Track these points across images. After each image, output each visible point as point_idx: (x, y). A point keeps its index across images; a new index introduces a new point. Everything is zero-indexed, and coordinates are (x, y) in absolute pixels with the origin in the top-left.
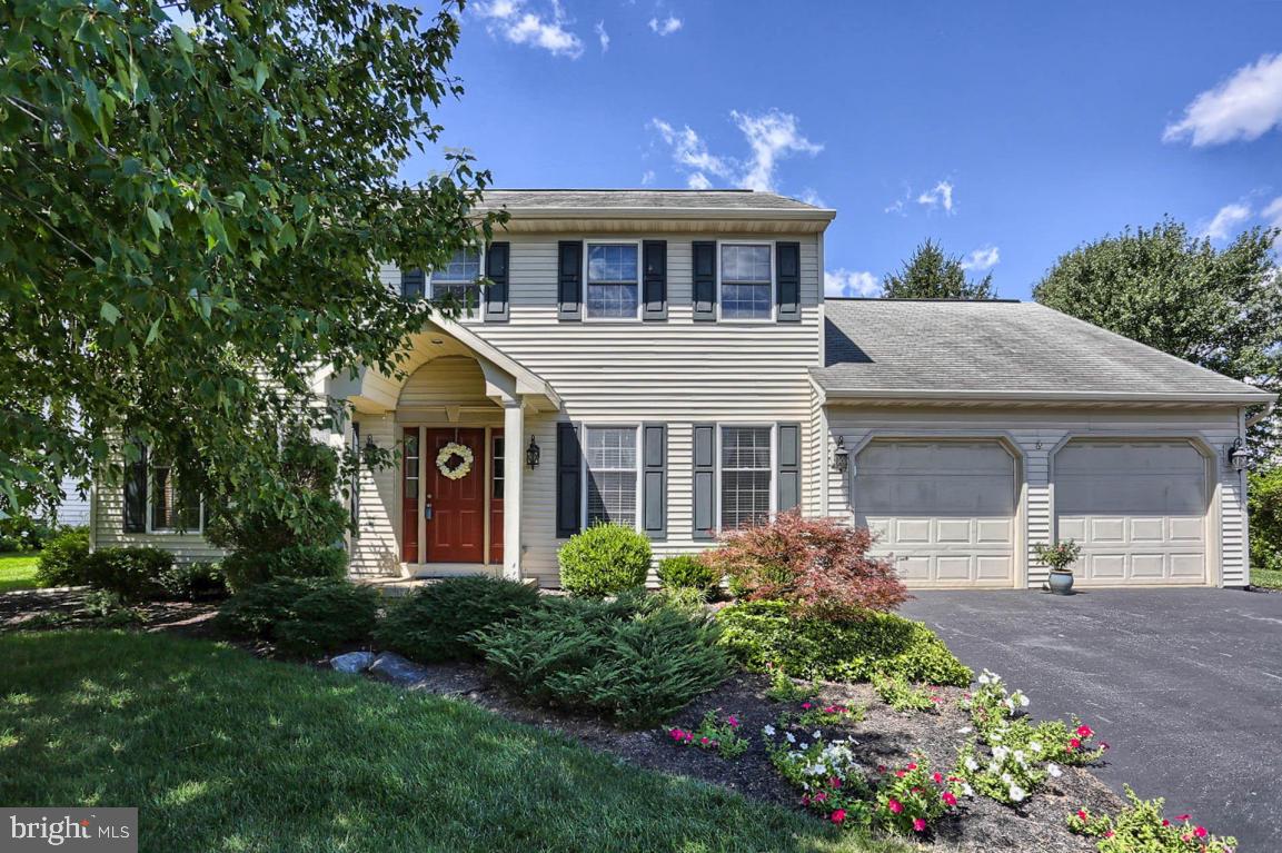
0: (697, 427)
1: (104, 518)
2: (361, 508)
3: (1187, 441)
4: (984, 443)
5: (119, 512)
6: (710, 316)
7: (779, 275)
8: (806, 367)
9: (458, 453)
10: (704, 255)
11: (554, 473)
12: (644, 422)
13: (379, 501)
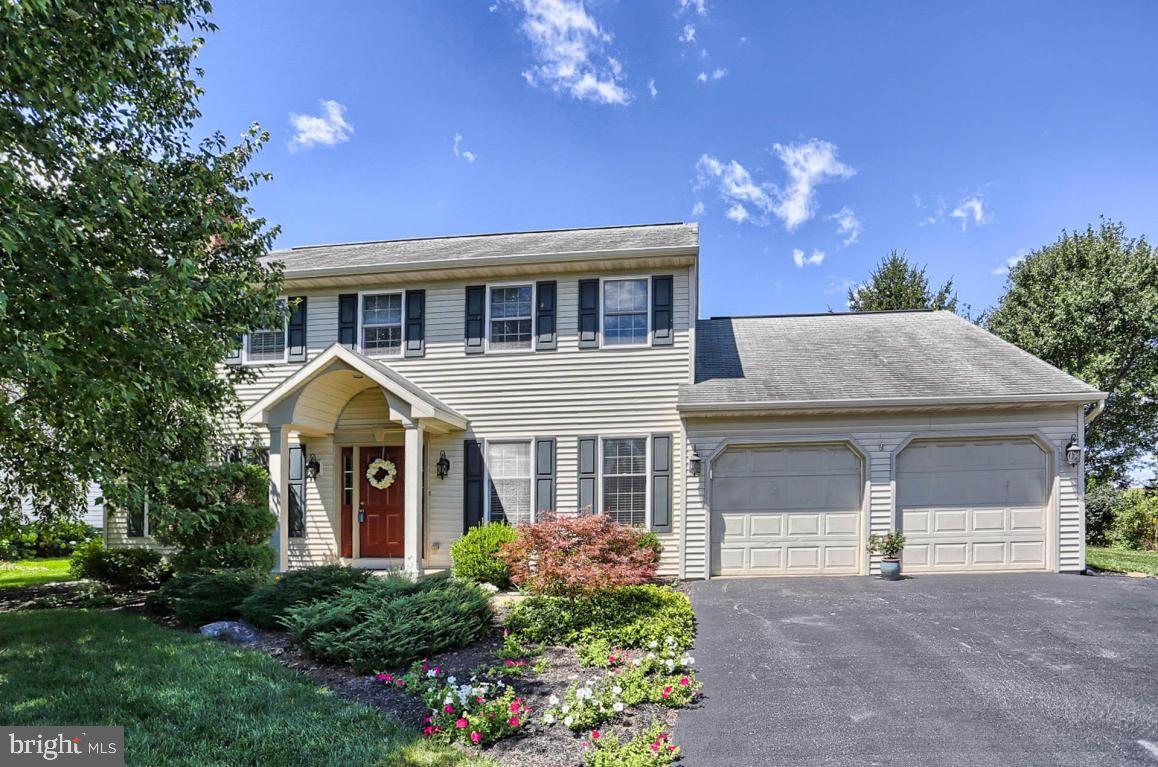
0: (581, 440)
1: (113, 526)
2: (308, 514)
3: (1028, 439)
4: (831, 446)
5: (124, 520)
6: (593, 344)
7: (655, 304)
8: (676, 384)
9: (384, 468)
10: (588, 290)
11: (462, 482)
12: (536, 437)
13: (322, 507)
